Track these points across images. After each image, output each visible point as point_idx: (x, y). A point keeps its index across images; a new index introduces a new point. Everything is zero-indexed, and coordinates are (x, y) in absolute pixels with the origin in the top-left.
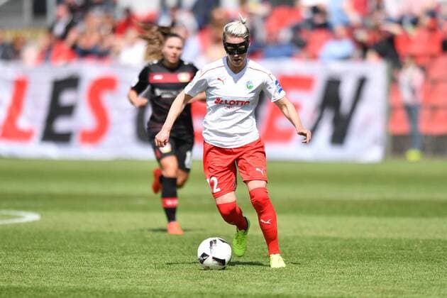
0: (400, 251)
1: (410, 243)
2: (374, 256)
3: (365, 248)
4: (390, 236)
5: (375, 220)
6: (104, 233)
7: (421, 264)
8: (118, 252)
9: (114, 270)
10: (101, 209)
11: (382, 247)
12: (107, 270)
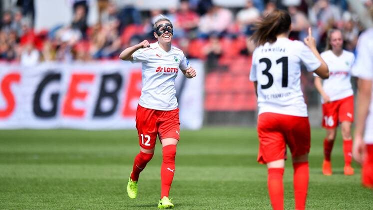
0: (209, 189)
1: (216, 185)
2: (191, 193)
3: (186, 188)
4: (203, 179)
5: (192, 168)
6: (10, 179)
7: (223, 197)
8: (18, 192)
9: (15, 204)
10: (8, 163)
11: (197, 187)
12: (11, 204)
